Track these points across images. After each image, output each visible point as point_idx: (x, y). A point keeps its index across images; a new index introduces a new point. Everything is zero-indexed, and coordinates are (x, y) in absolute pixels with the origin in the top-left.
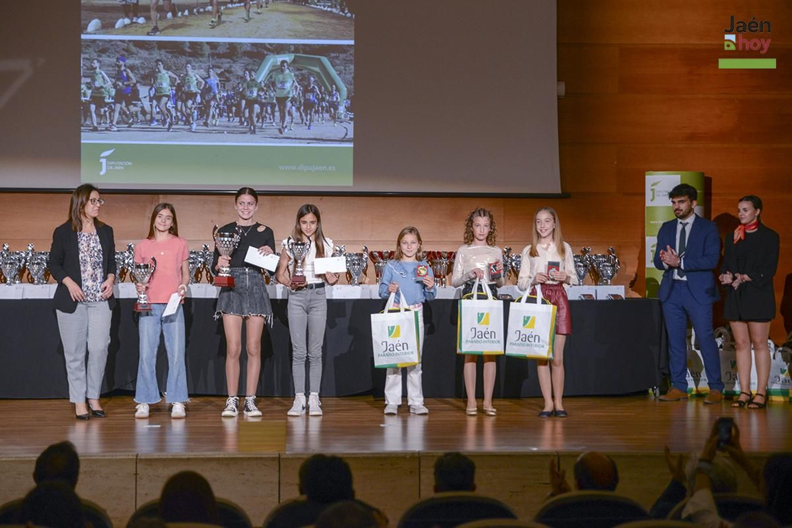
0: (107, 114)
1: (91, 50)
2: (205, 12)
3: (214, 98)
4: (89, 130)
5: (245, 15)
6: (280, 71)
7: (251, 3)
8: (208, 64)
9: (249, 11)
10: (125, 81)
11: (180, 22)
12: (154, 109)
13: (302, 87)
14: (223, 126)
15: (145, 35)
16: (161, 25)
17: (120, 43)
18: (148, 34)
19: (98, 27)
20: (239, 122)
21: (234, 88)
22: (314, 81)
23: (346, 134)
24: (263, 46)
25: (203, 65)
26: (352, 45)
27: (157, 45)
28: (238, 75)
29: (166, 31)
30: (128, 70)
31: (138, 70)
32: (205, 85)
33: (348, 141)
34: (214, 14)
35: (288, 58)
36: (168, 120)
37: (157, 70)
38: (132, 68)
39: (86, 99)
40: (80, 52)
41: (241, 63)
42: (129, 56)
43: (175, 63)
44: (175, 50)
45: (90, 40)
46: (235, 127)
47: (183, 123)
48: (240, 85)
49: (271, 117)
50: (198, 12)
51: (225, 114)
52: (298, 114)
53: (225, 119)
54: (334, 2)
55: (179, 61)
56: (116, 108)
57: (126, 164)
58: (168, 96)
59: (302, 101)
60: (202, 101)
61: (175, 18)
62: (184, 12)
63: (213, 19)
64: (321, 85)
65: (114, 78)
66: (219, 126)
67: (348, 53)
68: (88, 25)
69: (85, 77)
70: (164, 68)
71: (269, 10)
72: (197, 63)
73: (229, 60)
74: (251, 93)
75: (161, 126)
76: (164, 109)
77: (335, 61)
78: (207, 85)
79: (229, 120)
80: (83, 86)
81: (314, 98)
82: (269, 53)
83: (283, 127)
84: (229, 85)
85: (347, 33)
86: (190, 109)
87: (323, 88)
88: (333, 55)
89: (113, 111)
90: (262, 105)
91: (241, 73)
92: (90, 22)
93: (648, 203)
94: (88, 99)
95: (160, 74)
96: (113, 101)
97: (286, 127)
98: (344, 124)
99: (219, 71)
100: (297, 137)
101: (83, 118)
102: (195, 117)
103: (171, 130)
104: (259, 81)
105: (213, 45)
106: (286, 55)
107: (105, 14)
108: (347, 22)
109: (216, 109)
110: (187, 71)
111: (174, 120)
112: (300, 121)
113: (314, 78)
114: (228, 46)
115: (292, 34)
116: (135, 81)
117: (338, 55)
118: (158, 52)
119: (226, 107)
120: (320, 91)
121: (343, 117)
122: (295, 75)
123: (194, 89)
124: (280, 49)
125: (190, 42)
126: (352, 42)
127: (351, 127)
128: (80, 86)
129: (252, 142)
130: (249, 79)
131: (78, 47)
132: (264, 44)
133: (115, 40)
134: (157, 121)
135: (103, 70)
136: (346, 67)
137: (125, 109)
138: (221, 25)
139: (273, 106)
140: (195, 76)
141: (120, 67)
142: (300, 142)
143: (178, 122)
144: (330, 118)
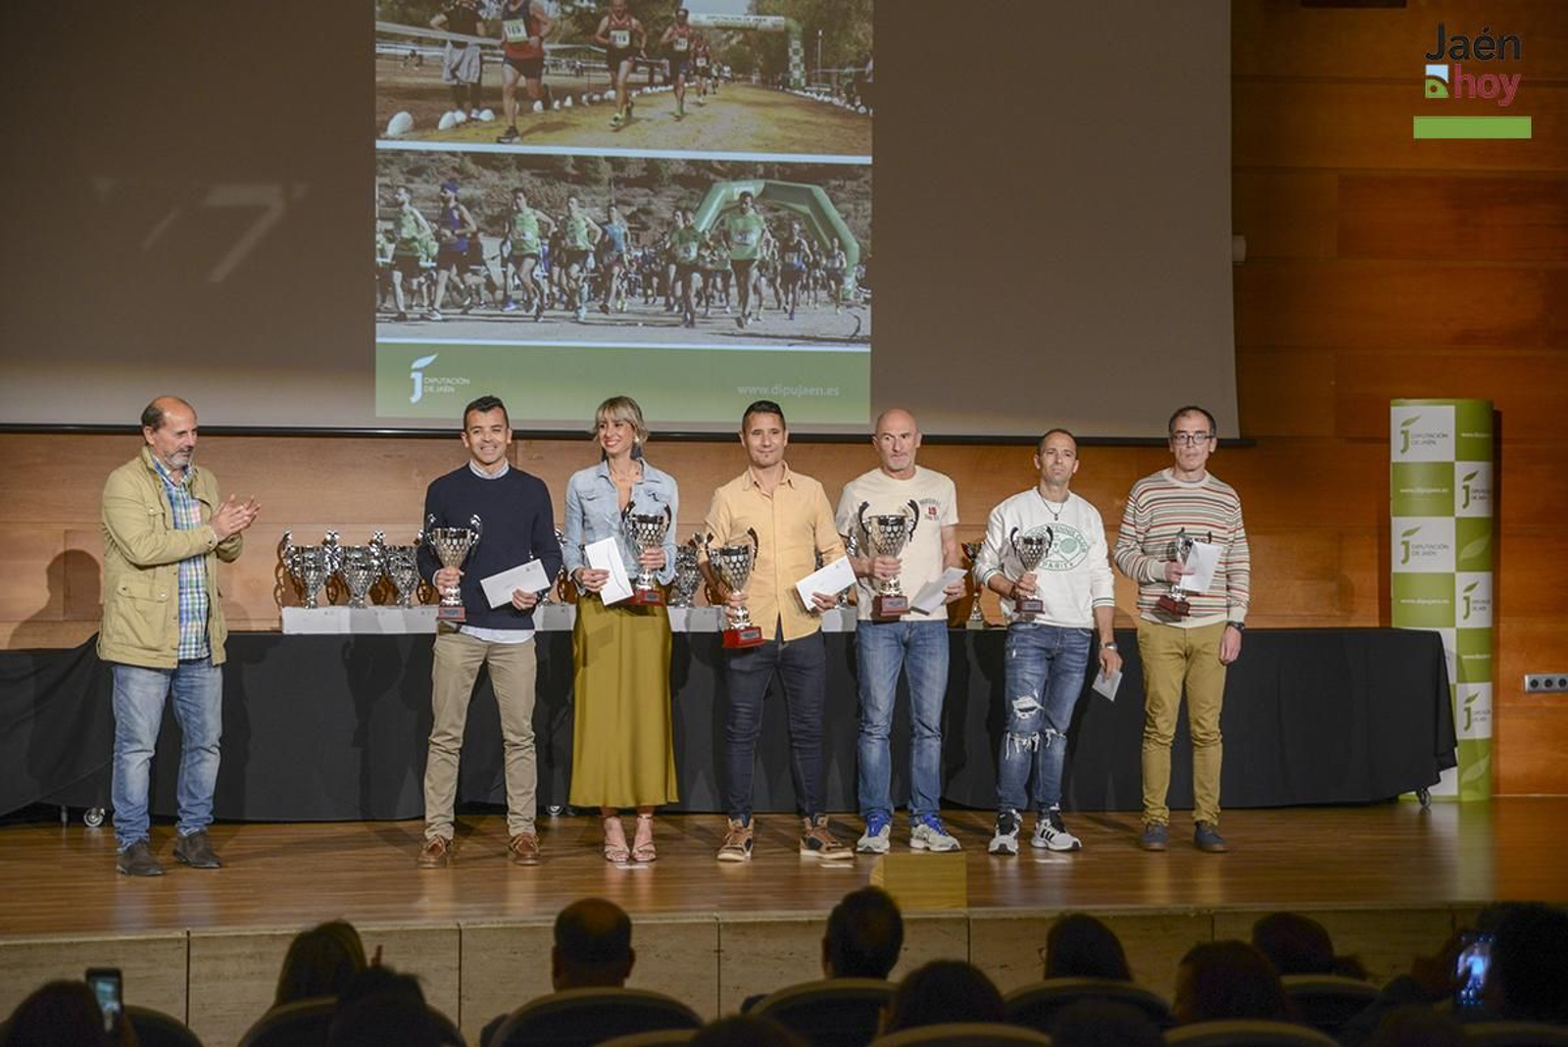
0: (424, 288)
1: (394, 169)
2: (602, 101)
3: (619, 260)
4: (392, 318)
5: (674, 107)
6: (738, 211)
7: (686, 85)
8: (607, 198)
9: (682, 100)
10: (456, 228)
11: (557, 118)
12: (510, 281)
13: (779, 240)
14: (634, 313)
15: (491, 142)
16: (523, 124)
17: (447, 157)
18: (499, 141)
19: (407, 127)
20: (665, 305)
21: (654, 243)
22: (801, 231)
23: (858, 329)
24: (707, 165)
25: (599, 200)
26: (868, 166)
27: (514, 162)
28: (662, 219)
29: (532, 136)
30: (462, 208)
31: (481, 209)
32: (603, 236)
33: (863, 341)
34: (619, 104)
35: (754, 187)
36: (536, 301)
37: (515, 208)
38: (469, 204)
39: (384, 260)
40: (372, 173)
41: (668, 196)
42: (465, 182)
43: (547, 195)
44: (547, 171)
45: (392, 150)
46: (657, 314)
47: (562, 307)
48: (667, 238)
49: (723, 296)
50: (591, 101)
51: (640, 291)
52: (772, 291)
53: (639, 300)
54: (835, 86)
55: (555, 191)
56: (440, 279)
57: (458, 381)
58: (533, 256)
59: (779, 268)
60: (597, 267)
61: (549, 112)
62: (565, 100)
63: (618, 115)
64: (811, 236)
65: (436, 222)
66: (628, 312)
67: (862, 179)
68: (387, 123)
69: (383, 219)
70: (528, 204)
71: (718, 100)
72: (586, 195)
73: (647, 191)
74: (685, 251)
75: (523, 312)
76: (528, 280)
77: (839, 194)
78: (607, 237)
79: (646, 302)
80: (379, 237)
81: (801, 263)
82: (718, 178)
83: (744, 315)
84: (646, 237)
85: (859, 144)
86: (576, 280)
87: (816, 243)
88: (834, 183)
89: (435, 283)
90: (707, 275)
91: (668, 215)
92: (391, 118)
93: (1396, 457)
94: (389, 260)
95: (520, 215)
96: (434, 264)
97: (750, 314)
98: (855, 311)
99: (628, 211)
100: (770, 333)
101: (378, 296)
102: (585, 296)
103: (541, 319)
104: (700, 230)
105: (617, 163)
106: (750, 183)
107: (417, 102)
108: (859, 122)
109: (623, 280)
110: (569, 208)
111: (546, 301)
112: (776, 304)
113: (800, 224)
114: (644, 165)
115: (761, 143)
116: (474, 228)
117: (842, 183)
118: (517, 174)
119: (640, 278)
120: (811, 249)
121: (851, 297)
122: (766, 220)
123: (582, 243)
124: (739, 171)
125: (575, 157)
126: (868, 160)
127: (866, 316)
128: (374, 237)
129: (688, 342)
130: (682, 226)
131: (369, 163)
132: (710, 161)
133: (437, 152)
134: (516, 302)
135: (416, 207)
136: (857, 205)
137: (457, 279)
138: (633, 126)
139: (726, 277)
140: (584, 220)
141: (446, 201)
142: (774, 344)
143: (553, 305)
144: (828, 299)
